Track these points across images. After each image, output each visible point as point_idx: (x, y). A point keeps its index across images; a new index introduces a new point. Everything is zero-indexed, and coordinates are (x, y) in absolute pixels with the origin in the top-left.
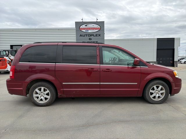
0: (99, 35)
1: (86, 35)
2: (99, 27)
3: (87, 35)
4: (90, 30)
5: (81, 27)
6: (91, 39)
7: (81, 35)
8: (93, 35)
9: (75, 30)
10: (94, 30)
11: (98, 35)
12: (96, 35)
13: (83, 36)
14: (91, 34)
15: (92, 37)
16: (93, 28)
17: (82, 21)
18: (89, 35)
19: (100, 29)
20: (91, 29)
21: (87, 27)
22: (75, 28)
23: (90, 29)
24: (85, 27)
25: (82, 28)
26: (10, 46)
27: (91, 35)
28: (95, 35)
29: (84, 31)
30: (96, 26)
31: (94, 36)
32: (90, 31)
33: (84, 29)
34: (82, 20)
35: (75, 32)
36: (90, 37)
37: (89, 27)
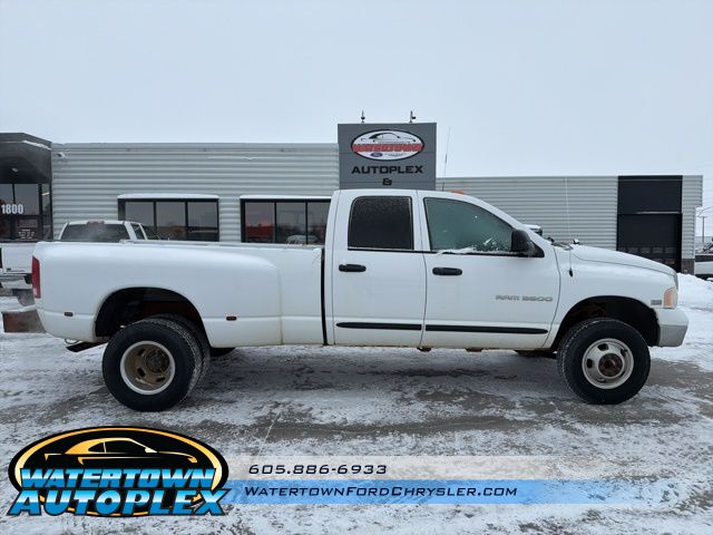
0: (419, 169)
1: (375, 168)
2: (418, 141)
3: (378, 170)
4: (386, 150)
5: (357, 142)
6: (390, 182)
7: (356, 168)
8: (398, 169)
9: (338, 154)
10: (400, 150)
11: (414, 169)
12: (408, 169)
13: (363, 172)
14: (389, 165)
15: (393, 176)
16: (398, 145)
17: (360, 121)
18: (384, 170)
19: (423, 148)
20: (391, 150)
21: (376, 142)
22: (337, 146)
23: (387, 147)
24: (371, 142)
25: (360, 145)
26: (116, 203)
27: (390, 170)
28: (403, 169)
29: (368, 154)
30: (406, 138)
31: (399, 172)
32: (386, 156)
33: (367, 148)
35: (337, 159)
36: (385, 176)
37: (384, 142)
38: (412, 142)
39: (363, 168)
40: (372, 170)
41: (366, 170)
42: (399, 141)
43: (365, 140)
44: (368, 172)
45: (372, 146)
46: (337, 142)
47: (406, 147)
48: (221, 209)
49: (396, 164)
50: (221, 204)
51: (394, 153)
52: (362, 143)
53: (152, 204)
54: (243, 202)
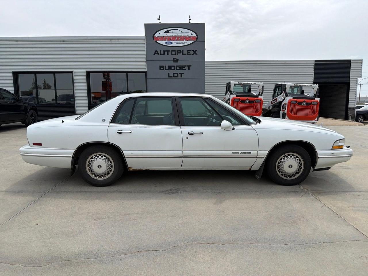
0: (195, 52)
1: (168, 51)
2: (194, 35)
3: (170, 53)
4: (175, 40)
5: (157, 35)
6: (177, 61)
7: (156, 51)
8: (182, 52)
9: (145, 42)
10: (183, 40)
11: (192, 52)
12: (188, 52)
13: (161, 54)
14: (176, 49)
15: (179, 56)
16: (181, 37)
17: (158, 22)
18: (173, 53)
19: (197, 39)
20: (178, 40)
21: (169, 35)
22: (145, 38)
23: (174, 38)
24: (165, 35)
25: (158, 37)
26: (12, 74)
27: (177, 53)
28: (185, 52)
29: (163, 42)
31: (183, 54)
32: (175, 44)
33: (163, 38)
34: (159, 19)
35: (145, 45)
36: (174, 56)
37: (173, 35)
38: (190, 35)
39: (160, 51)
40: (166, 53)
41: (162, 53)
42: (183, 34)
43: (161, 33)
44: (164, 54)
45: (166, 37)
46: (144, 35)
47: (187, 38)
48: (75, 78)
49: (181, 49)
50: (74, 74)
51: (179, 42)
52: (159, 35)
53: (33, 75)
54: (88, 73)
